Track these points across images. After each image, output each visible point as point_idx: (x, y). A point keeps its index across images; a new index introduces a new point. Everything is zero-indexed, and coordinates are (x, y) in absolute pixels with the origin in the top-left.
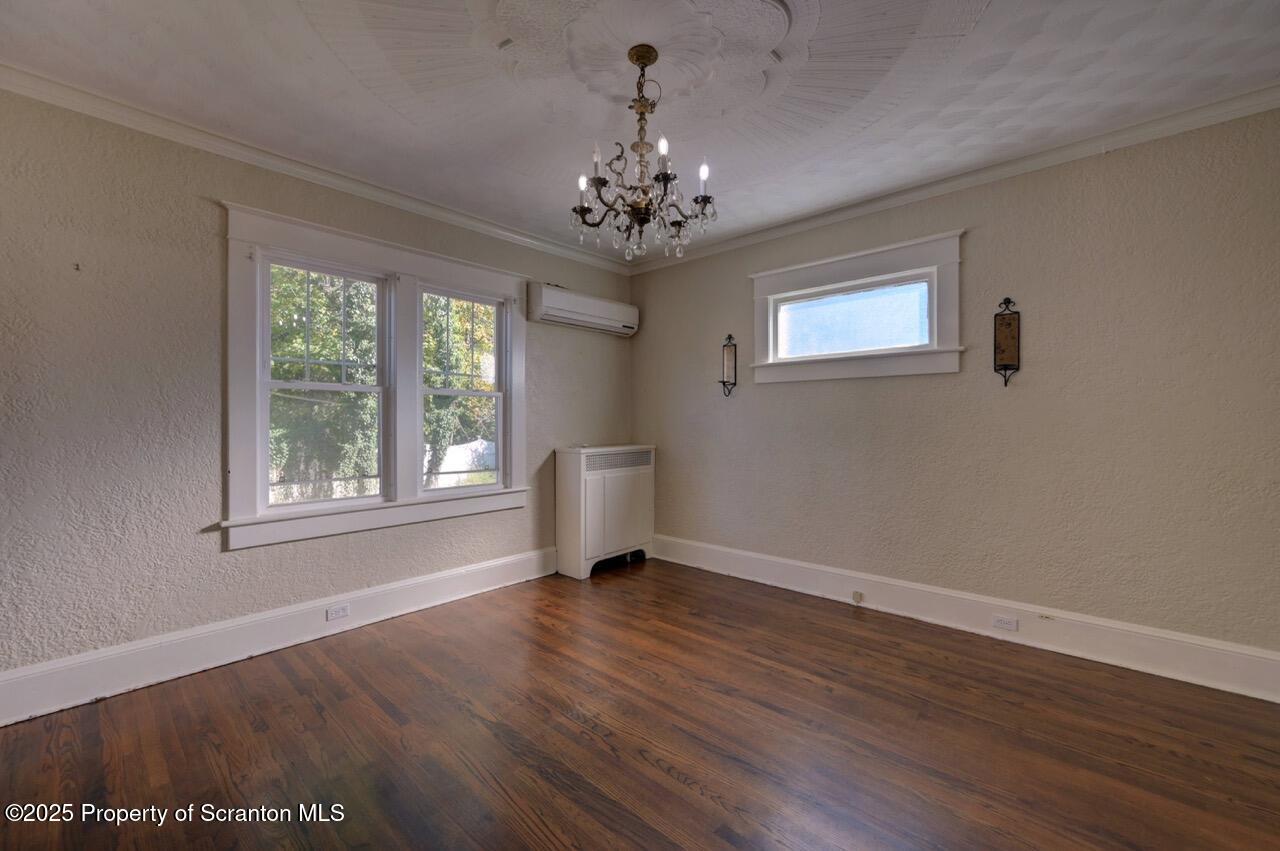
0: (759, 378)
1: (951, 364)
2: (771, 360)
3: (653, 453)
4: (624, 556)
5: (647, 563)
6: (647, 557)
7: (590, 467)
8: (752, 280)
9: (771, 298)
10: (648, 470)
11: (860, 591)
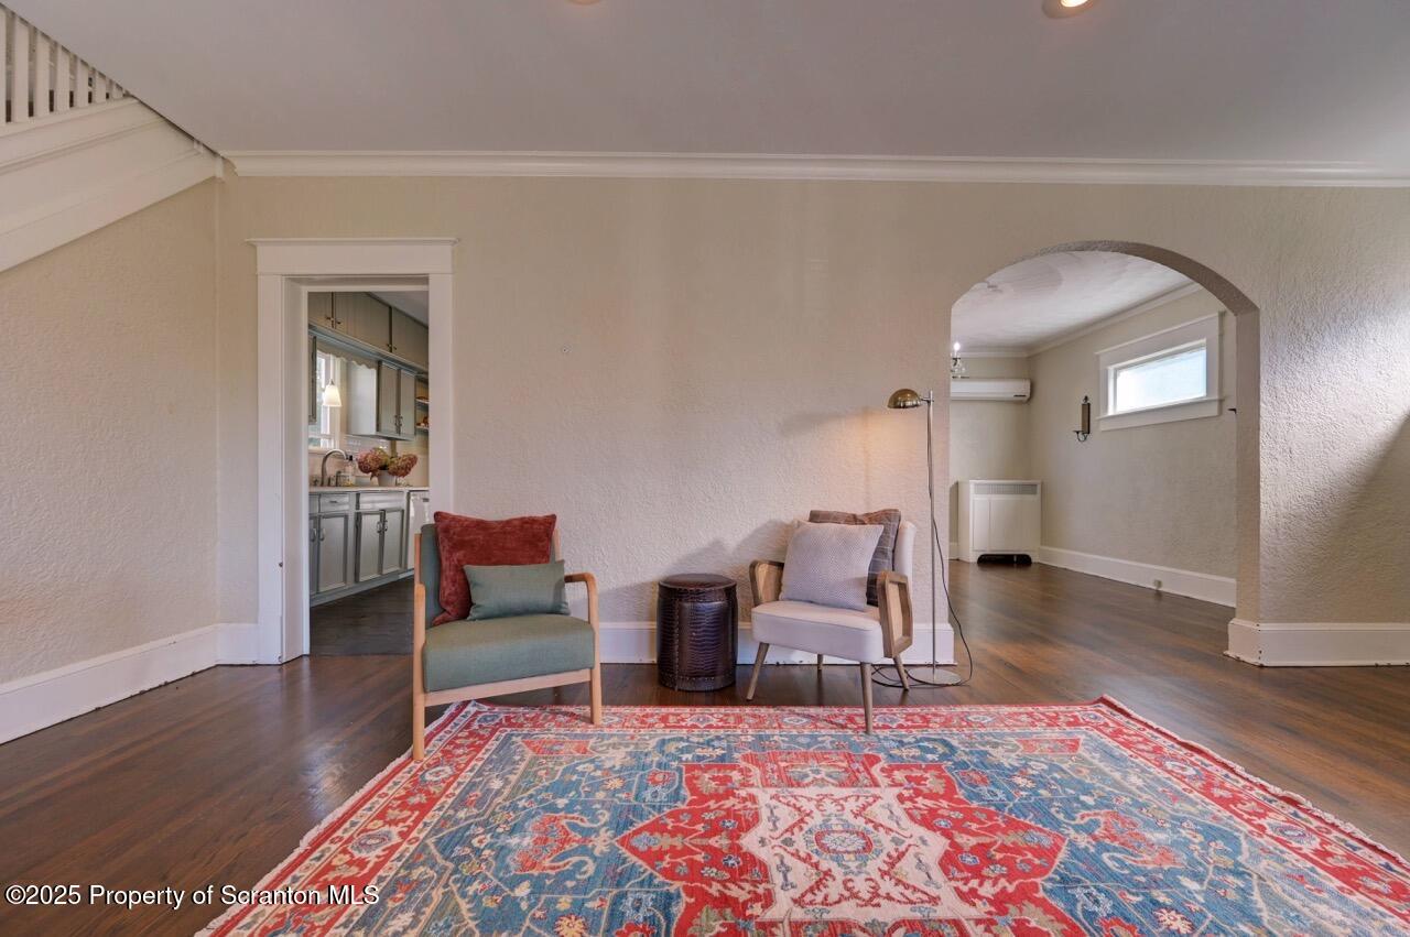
0: (1103, 427)
1: (1213, 410)
2: (1111, 412)
3: (1039, 487)
4: (1012, 556)
5: (1033, 566)
6: (1033, 560)
7: (977, 492)
8: (1098, 356)
9: (1111, 369)
10: (1035, 499)
11: (1159, 579)
